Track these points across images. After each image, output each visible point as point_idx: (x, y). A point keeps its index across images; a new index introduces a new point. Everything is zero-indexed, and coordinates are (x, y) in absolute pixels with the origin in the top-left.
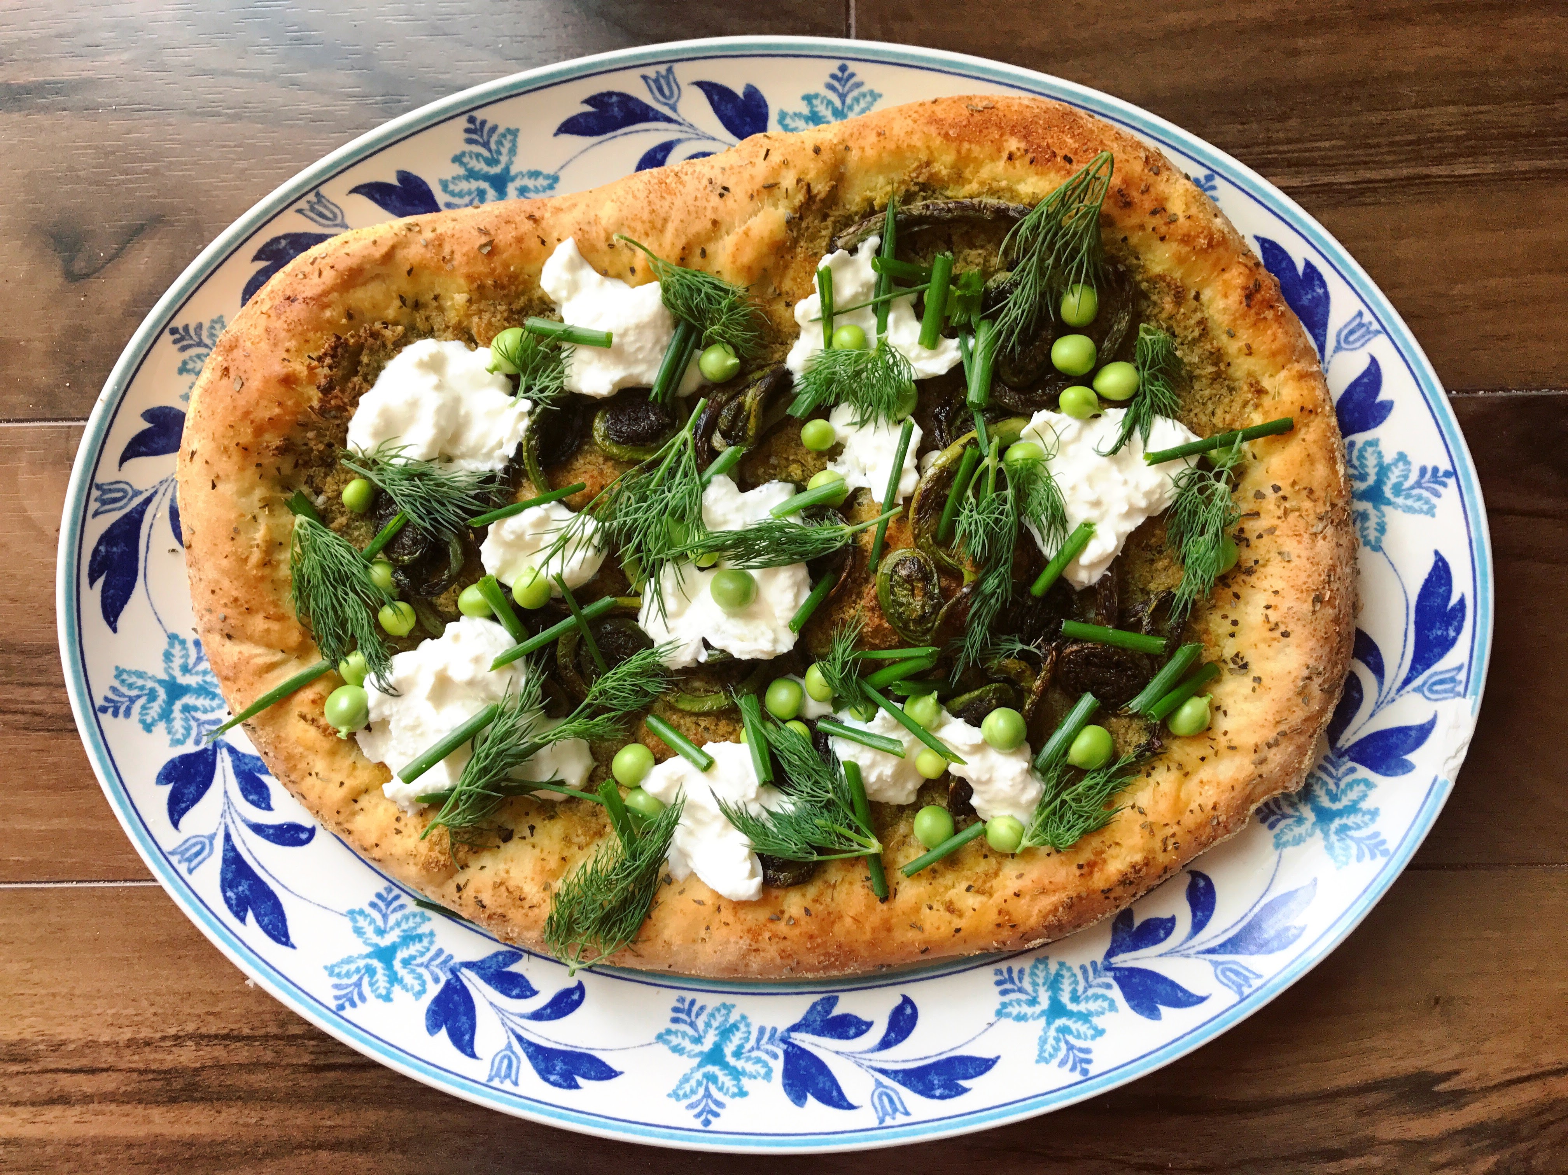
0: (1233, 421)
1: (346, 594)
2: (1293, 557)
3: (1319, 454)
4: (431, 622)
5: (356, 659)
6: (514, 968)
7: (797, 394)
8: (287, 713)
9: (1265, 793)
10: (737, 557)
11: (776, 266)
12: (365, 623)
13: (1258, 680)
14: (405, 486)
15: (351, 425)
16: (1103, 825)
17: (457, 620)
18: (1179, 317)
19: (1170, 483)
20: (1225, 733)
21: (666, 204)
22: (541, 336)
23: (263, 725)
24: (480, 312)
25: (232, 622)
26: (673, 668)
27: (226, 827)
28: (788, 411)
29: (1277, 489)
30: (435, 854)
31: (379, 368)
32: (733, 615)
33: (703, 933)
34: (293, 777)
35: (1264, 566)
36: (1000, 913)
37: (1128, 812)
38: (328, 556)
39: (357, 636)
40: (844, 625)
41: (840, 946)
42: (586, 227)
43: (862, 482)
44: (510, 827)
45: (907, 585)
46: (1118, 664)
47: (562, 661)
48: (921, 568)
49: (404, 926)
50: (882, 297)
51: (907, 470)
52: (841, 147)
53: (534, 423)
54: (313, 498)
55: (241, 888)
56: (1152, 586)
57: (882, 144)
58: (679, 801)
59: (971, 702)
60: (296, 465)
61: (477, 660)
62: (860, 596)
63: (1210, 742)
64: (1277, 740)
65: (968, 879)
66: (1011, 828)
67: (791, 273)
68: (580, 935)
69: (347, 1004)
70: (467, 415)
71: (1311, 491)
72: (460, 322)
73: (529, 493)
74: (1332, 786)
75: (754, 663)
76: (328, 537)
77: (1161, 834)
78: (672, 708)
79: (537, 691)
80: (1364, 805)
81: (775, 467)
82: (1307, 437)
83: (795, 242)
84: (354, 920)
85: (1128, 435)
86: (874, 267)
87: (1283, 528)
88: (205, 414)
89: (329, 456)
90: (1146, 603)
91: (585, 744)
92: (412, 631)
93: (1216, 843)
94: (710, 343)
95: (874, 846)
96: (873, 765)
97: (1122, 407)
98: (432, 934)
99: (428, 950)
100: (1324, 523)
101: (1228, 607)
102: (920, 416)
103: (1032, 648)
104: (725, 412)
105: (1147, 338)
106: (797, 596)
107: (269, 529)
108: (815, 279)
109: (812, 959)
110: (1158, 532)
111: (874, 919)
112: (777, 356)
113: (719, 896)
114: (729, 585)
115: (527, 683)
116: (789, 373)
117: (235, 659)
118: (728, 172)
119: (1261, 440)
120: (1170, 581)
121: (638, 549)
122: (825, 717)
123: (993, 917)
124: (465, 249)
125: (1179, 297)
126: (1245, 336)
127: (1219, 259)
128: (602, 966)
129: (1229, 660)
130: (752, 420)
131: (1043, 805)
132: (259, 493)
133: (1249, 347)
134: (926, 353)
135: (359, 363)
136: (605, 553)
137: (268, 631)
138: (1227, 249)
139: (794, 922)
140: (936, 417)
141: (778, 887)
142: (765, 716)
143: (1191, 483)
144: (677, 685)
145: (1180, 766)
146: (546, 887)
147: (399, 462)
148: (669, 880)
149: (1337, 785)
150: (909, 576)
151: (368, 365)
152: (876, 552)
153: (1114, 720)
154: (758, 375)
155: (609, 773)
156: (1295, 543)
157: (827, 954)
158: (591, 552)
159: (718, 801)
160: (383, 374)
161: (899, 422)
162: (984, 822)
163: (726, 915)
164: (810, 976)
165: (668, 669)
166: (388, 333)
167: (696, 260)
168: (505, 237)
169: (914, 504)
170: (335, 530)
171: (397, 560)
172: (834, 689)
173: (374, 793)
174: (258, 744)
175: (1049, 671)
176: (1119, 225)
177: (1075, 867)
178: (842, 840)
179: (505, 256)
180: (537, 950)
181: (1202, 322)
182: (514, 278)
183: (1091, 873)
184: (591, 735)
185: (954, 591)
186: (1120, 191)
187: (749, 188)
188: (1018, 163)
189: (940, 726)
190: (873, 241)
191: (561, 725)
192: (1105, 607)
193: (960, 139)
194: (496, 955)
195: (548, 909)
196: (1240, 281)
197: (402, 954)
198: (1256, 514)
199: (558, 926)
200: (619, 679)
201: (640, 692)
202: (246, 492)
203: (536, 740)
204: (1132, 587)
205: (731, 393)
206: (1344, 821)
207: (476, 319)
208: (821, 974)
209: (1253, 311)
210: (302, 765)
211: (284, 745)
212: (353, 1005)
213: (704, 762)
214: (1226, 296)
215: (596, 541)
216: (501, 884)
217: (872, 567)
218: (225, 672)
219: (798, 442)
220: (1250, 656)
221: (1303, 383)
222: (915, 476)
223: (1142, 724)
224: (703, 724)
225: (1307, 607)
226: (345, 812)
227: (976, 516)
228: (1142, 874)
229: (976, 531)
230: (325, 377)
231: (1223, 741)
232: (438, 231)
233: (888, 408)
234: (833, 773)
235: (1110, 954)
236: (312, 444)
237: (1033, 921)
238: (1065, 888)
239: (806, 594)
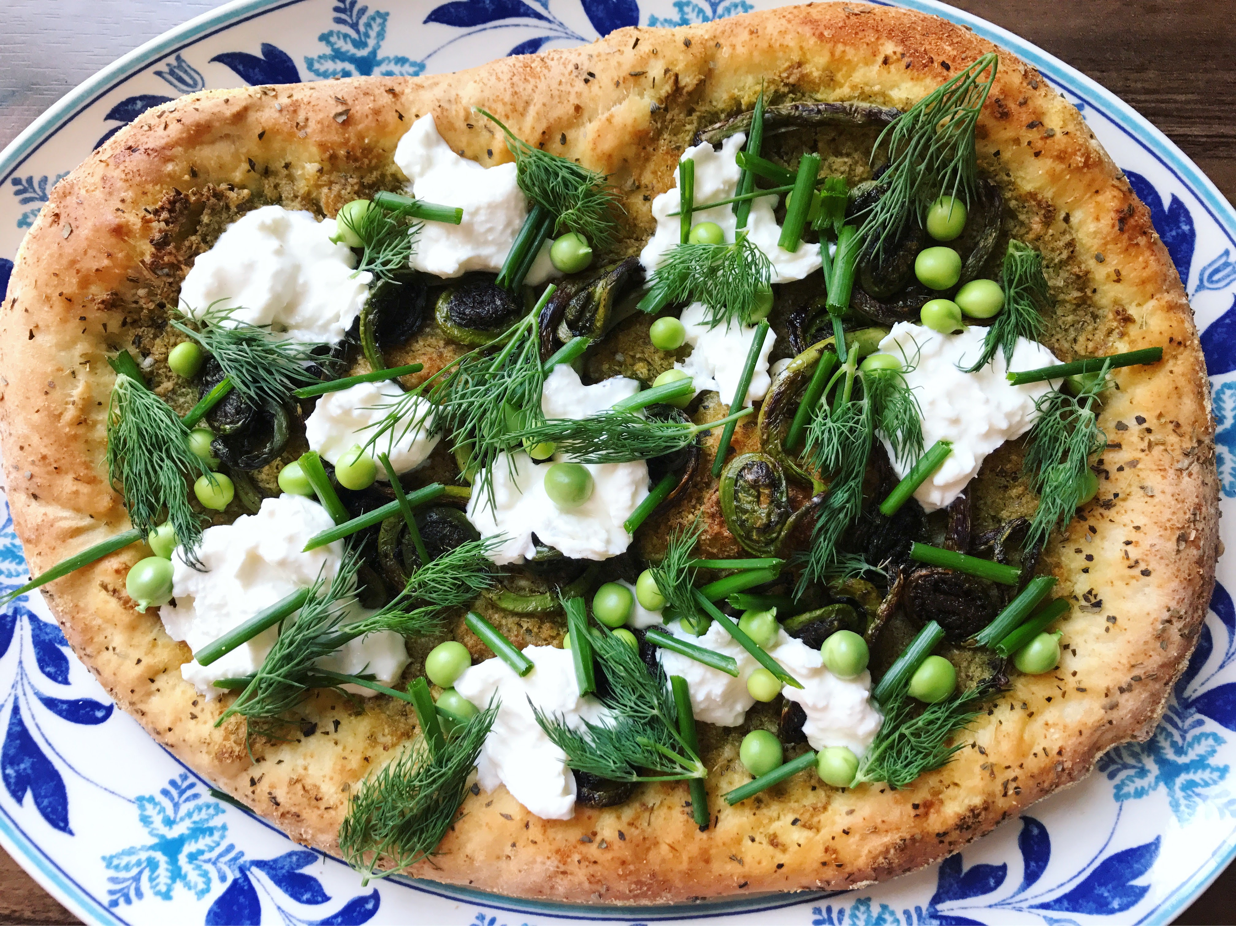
0: (1097, 348)
1: (162, 460)
2: (1156, 493)
3: (1187, 389)
4: (249, 497)
5: (166, 530)
6: (308, 870)
7: (651, 289)
8: (89, 581)
9: (1113, 741)
10: (574, 450)
11: (638, 156)
12: (178, 491)
13: (1112, 619)
14: (232, 351)
15: (184, 285)
16: (942, 764)
17: (277, 497)
18: (1047, 238)
19: (1032, 406)
20: (1074, 674)
21: (529, 87)
22: (389, 208)
23: (62, 593)
24: (330, 183)
25: (38, 480)
26: (500, 562)
27: (16, 699)
28: (639, 306)
29: (1140, 420)
30: (230, 744)
31: (220, 230)
32: (566, 511)
33: (508, 850)
34: (89, 651)
35: (1124, 500)
36: (827, 850)
37: (967, 751)
38: (146, 418)
39: (169, 505)
40: (681, 531)
41: (653, 875)
42: (445, 105)
43: (709, 385)
44: (314, 721)
45: (752, 491)
46: (968, 593)
47: (383, 548)
48: (769, 474)
49: (196, 817)
50: (744, 196)
51: (758, 373)
52: (712, 43)
53: (374, 296)
54: (140, 359)
55: (22, 766)
56: (1004, 514)
57: (755, 42)
58: (493, 706)
59: (811, 622)
60: (124, 323)
61: (291, 539)
62: (700, 501)
63: (1057, 682)
64: (1130, 685)
65: (794, 811)
66: (846, 760)
67: (651, 166)
68: (376, 842)
69: (121, 901)
70: (305, 284)
71: (1178, 425)
72: (309, 193)
73: (363, 369)
74: (1177, 737)
75: (584, 564)
76: (150, 398)
77: (1002, 777)
78: (493, 606)
79: (353, 578)
80: (1212, 761)
81: (620, 364)
82: (1175, 369)
83: (659, 133)
84: (142, 808)
85: (990, 354)
86: (739, 162)
87: (1147, 461)
88: (30, 261)
89: (160, 317)
90: (999, 531)
91: (400, 639)
92: (229, 505)
93: (1057, 790)
94: (565, 230)
95: (698, 770)
96: (702, 682)
97: (984, 325)
98: (224, 828)
99: (218, 844)
100: (1190, 459)
101: (1082, 540)
102: (774, 320)
103: (879, 569)
104: (573, 302)
105: (1017, 254)
106: (635, 495)
107: (88, 386)
108: (677, 173)
109: (623, 887)
110: (1014, 457)
111: (693, 849)
112: (631, 251)
113: (529, 813)
114: (564, 479)
115: (342, 569)
116: (643, 269)
117: (39, 521)
118: (595, 59)
119: (1125, 369)
120: (1023, 510)
121: (471, 434)
122: (654, 628)
123: (819, 854)
124: (321, 116)
125: (1049, 218)
126: (1114, 261)
127: (1093, 180)
128: (400, 876)
129: (1080, 597)
130: (601, 311)
131: (880, 738)
132: (81, 348)
133: (1118, 273)
134: (786, 255)
135: (199, 222)
136: (437, 438)
137: (76, 493)
138: (1102, 171)
139: (606, 846)
140: (791, 323)
141: (592, 807)
142: (592, 622)
143: (1054, 407)
144: (501, 582)
145: (1025, 705)
146: (345, 788)
147: (229, 325)
148: (476, 790)
149: (1183, 738)
150: (756, 481)
151: (208, 225)
152: (721, 455)
153: (956, 652)
154: (610, 268)
155: (422, 670)
156: (1159, 478)
157: (639, 883)
158: (422, 435)
159: (535, 710)
160: (223, 237)
161: (754, 325)
162: (817, 752)
163: (535, 832)
164: (619, 903)
165: (493, 564)
166: (232, 195)
167: (556, 146)
168: (361, 108)
169: (764, 408)
170: (158, 395)
171: (218, 429)
172: (666, 597)
173: (173, 673)
174: (56, 613)
175: (896, 595)
176: (993, 137)
177: (909, 807)
178: (665, 761)
179: (360, 127)
180: (332, 853)
181: (1071, 244)
182: (367, 150)
183: (927, 814)
184: (406, 629)
185: (801, 503)
186: (997, 101)
187: (615, 74)
188: (893, 68)
189: (776, 645)
190: (739, 138)
191: (376, 616)
192: (957, 532)
193: (835, 40)
194: (290, 855)
195: (345, 811)
196: (1114, 204)
197: (189, 848)
198: (1117, 446)
199: (354, 831)
200: (441, 571)
201: (461, 587)
202: (68, 346)
203: (347, 630)
204: (984, 514)
205: (581, 285)
206: (1191, 776)
207: (325, 190)
208: (631, 903)
209: (1126, 236)
210: (99, 639)
211: (81, 615)
212: (128, 901)
213: (523, 666)
214: (1098, 219)
215: (428, 423)
216: (298, 781)
217: (715, 471)
218: (27, 535)
219: (646, 339)
220: (1104, 594)
221: (1171, 314)
222: (766, 379)
223: (986, 658)
224: (525, 626)
225: (1171, 545)
226: (140, 692)
227: (830, 424)
228: (980, 818)
229: (830, 440)
230: (160, 231)
231: (1071, 683)
232: (294, 98)
233: (743, 308)
234: (660, 686)
235: (936, 900)
236: (142, 302)
237: (862, 861)
238: (898, 829)
239: (644, 494)
